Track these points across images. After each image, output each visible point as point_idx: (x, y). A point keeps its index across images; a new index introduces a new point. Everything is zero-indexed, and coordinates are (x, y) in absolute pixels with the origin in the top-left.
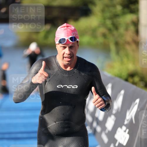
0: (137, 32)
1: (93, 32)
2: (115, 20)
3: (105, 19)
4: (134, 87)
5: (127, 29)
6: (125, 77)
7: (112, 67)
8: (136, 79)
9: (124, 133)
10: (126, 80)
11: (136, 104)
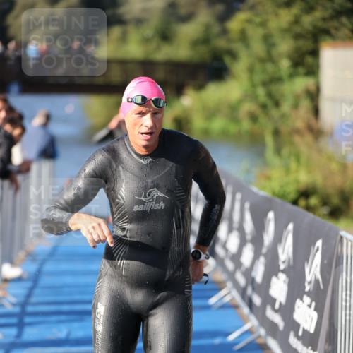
0: (316, 111)
1: (232, 111)
2: (274, 88)
3: (254, 86)
4: (311, 215)
5: (296, 106)
6: (293, 196)
7: (268, 178)
8: (314, 201)
9: (309, 309)
10: (295, 202)
11: (318, 249)
